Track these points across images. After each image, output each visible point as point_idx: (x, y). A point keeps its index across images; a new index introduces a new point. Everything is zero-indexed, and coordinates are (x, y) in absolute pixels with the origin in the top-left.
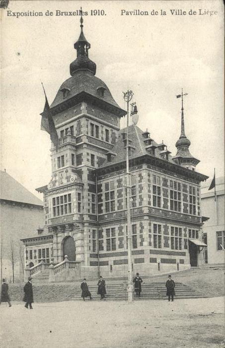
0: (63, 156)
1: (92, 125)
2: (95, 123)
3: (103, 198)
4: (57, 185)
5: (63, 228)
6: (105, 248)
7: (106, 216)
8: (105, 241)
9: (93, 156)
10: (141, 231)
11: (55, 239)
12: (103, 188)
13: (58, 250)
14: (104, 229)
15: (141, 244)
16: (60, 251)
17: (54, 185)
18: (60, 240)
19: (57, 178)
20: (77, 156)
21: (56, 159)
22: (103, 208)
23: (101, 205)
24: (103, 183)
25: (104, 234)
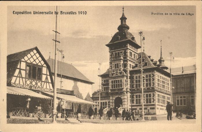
0: (118, 64)
1: (130, 52)
2: (131, 51)
3: (135, 82)
4: (114, 75)
5: (117, 93)
6: (135, 103)
7: (136, 90)
8: (135, 100)
9: (130, 64)
10: (153, 97)
11: (111, 98)
12: (135, 78)
13: (112, 103)
14: (135, 94)
15: (153, 102)
16: (113, 103)
17: (113, 75)
18: (114, 98)
19: (114, 72)
20: (124, 64)
21: (114, 65)
22: (135, 86)
23: (134, 85)
24: (135, 76)
25: (135, 97)
